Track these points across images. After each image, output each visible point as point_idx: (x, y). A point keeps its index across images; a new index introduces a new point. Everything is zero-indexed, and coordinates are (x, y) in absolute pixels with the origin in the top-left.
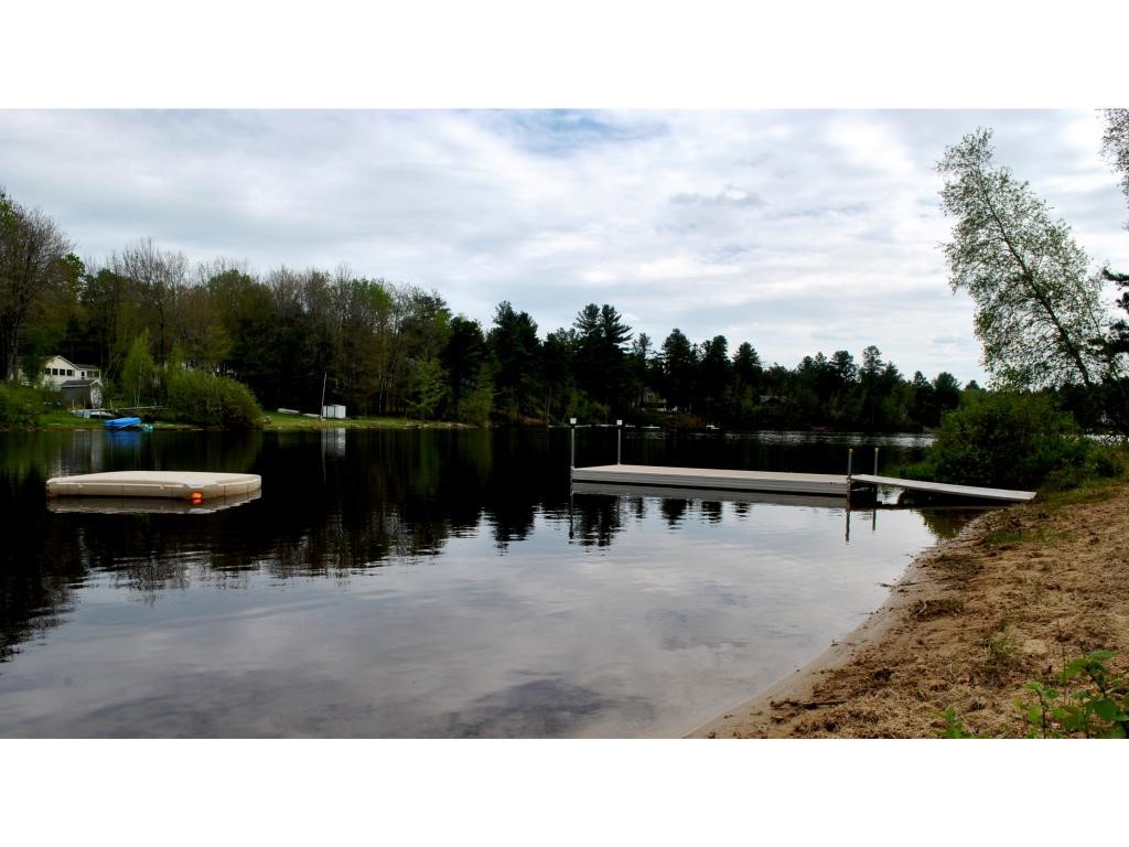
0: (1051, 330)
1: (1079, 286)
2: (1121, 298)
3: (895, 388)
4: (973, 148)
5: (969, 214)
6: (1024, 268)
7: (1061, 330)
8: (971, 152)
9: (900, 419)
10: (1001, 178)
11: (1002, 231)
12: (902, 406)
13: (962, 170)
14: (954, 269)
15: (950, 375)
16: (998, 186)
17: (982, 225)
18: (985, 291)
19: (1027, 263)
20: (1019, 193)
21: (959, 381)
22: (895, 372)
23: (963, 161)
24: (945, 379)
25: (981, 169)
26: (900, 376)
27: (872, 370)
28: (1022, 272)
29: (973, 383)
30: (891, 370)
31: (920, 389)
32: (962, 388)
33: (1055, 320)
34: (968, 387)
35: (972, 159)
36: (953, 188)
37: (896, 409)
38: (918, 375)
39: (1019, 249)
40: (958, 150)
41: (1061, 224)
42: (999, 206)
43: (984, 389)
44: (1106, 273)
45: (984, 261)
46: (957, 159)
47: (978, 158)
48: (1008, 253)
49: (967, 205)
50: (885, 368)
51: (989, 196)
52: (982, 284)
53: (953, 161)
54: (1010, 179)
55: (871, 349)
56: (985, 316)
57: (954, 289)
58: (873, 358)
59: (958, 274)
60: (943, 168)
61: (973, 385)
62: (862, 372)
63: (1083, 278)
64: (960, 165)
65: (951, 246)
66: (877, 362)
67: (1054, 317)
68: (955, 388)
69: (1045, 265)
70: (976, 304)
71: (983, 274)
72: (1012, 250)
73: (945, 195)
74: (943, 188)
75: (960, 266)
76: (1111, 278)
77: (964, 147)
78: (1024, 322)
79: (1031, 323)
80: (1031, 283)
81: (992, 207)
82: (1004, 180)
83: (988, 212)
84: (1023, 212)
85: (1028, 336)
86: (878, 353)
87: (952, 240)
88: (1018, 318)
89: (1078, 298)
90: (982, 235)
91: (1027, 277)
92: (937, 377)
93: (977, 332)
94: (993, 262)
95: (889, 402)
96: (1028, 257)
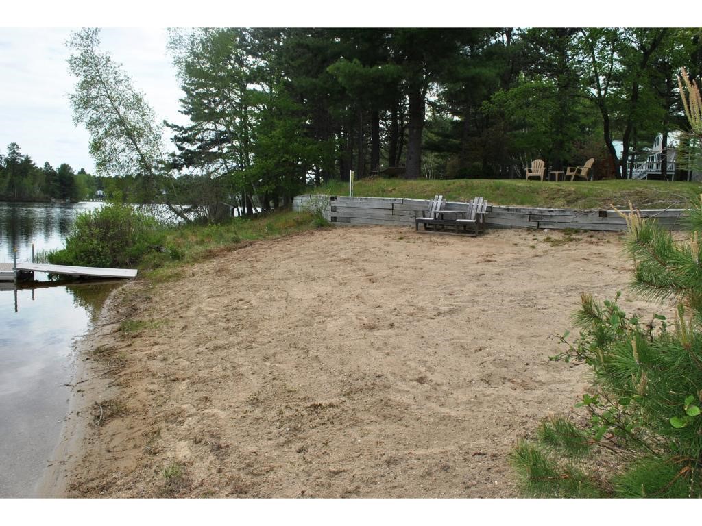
0: (135, 155)
1: (150, 129)
2: (173, 137)
3: (30, 172)
4: (88, 36)
5: (85, 77)
6: (119, 116)
7: (141, 155)
8: (88, 37)
9: (34, 193)
10: (106, 58)
11: (107, 92)
12: (37, 185)
13: (81, 48)
14: (76, 111)
15: (68, 166)
16: (104, 63)
17: (94, 85)
18: (95, 127)
19: (121, 113)
20: (117, 70)
21: (74, 170)
22: (31, 161)
23: (82, 42)
24: (65, 168)
25: (94, 50)
26: (34, 164)
27: (14, 159)
28: (118, 117)
29: (83, 170)
30: (28, 160)
31: (48, 173)
32: (76, 173)
33: (137, 149)
34: (79, 173)
35: (88, 42)
36: (75, 58)
37: (31, 186)
38: (47, 164)
39: (116, 104)
40: (79, 35)
41: (141, 91)
42: (104, 76)
43: (90, 175)
44: (165, 122)
45: (95, 109)
46: (78, 41)
47: (92, 42)
48: (110, 106)
49: (84, 71)
50: (23, 159)
51: (99, 68)
52: (94, 123)
53: (75, 42)
54: (112, 59)
55: (13, 145)
56: (96, 143)
57: (76, 124)
58: (14, 151)
59: (78, 115)
60: (69, 44)
61: (82, 172)
62: (7, 160)
63: (153, 125)
64: (80, 45)
65: (73, 96)
66: (18, 154)
67: (137, 148)
68: (72, 174)
69: (132, 116)
70: (90, 135)
71: (95, 117)
72: (112, 104)
73: (70, 61)
74: (69, 58)
75: (79, 110)
76: (168, 125)
77: (83, 34)
78: (120, 149)
79: (124, 149)
80: (124, 125)
81: (100, 75)
82: (108, 60)
83: (98, 78)
84: (119, 81)
85: (122, 157)
86: (18, 148)
87: (74, 92)
88: (116, 146)
89: (150, 137)
90: (94, 92)
91: (121, 122)
92: (59, 166)
93: (91, 152)
94: (101, 110)
95: (27, 182)
96: (122, 110)
